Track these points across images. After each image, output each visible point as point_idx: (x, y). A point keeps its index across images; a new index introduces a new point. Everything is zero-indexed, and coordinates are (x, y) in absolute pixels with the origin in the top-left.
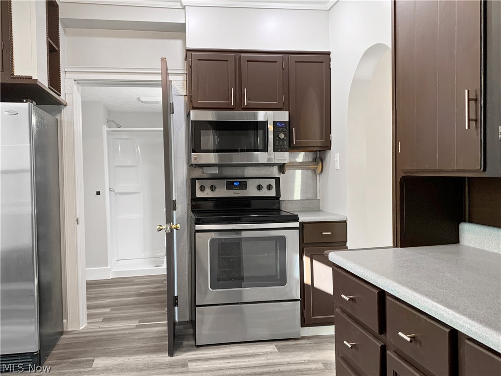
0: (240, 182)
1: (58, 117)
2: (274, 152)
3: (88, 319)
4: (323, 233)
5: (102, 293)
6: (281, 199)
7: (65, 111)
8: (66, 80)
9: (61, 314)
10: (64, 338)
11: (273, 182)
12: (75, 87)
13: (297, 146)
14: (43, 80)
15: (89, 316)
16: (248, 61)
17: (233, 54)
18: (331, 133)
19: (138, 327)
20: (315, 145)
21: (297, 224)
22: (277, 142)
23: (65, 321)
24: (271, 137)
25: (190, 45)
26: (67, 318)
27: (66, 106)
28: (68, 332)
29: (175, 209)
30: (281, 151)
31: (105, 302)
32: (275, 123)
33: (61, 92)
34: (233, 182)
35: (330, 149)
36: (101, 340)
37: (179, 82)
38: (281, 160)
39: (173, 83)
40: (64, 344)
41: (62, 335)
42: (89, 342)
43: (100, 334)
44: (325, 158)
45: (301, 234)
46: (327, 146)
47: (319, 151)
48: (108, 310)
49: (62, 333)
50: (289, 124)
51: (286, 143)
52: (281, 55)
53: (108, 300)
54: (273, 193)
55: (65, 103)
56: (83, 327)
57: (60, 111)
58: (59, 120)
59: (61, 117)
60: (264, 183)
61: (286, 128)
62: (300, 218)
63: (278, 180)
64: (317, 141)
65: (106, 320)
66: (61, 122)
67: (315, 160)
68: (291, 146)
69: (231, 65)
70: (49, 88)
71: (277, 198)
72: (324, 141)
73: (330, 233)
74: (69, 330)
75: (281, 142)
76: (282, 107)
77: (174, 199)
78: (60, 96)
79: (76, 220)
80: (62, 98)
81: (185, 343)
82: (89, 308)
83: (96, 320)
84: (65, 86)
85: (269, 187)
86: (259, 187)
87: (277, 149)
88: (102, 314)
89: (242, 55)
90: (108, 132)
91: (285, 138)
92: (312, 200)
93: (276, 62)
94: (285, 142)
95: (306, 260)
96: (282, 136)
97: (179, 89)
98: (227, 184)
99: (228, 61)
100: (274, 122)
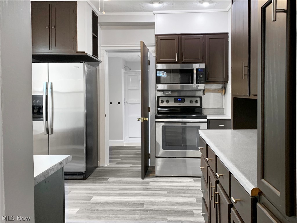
0: (181, 99)
1: (97, 68)
2: (197, 83)
3: (109, 162)
4: (220, 125)
5: (119, 152)
6: (202, 108)
7: (100, 65)
8: (101, 51)
9: (97, 158)
10: (98, 169)
11: (198, 99)
12: (105, 53)
13: (210, 81)
14: (90, 53)
15: (110, 161)
16: (185, 39)
17: (178, 36)
18: (228, 74)
19: (131, 167)
20: (220, 81)
21: (206, 120)
22: (198, 79)
23: (98, 162)
24: (195, 76)
25: (158, 33)
26: (99, 161)
27: (101, 62)
28: (100, 167)
29: (149, 111)
30: (201, 84)
31: (119, 156)
33: (99, 56)
34: (178, 99)
35: (228, 82)
36: (114, 171)
37: (153, 50)
38: (201, 88)
39: (150, 50)
40: (97, 172)
41: (97, 168)
42: (108, 171)
43: (113, 168)
45: (208, 125)
46: (226, 81)
47: (224, 83)
48: (120, 159)
49: (97, 167)
50: (205, 70)
51: (203, 79)
52: (202, 36)
53: (121, 156)
54: (198, 105)
55: (100, 61)
56: (107, 165)
57: (98, 65)
58: (98, 69)
59: (99, 67)
60: (194, 99)
61: (203, 72)
62: (208, 117)
63: (201, 98)
64: (222, 78)
65: (118, 163)
66: (99, 70)
67: (222, 88)
68: (206, 81)
69: (176, 41)
70: (93, 56)
73: (223, 125)
74: (100, 166)
75: (201, 79)
76: (202, 61)
77: (149, 107)
78: (98, 58)
79: (105, 115)
80: (99, 59)
81: (151, 175)
82: (110, 158)
83: (113, 163)
84: (101, 53)
85: (196, 102)
86: (191, 102)
87: (199, 82)
88: (116, 161)
89: (182, 36)
90: (124, 72)
91: (203, 77)
92: (220, 108)
93: (199, 39)
96: (201, 76)
97: (153, 53)
98: (175, 99)
99: (175, 39)
100: (197, 69)
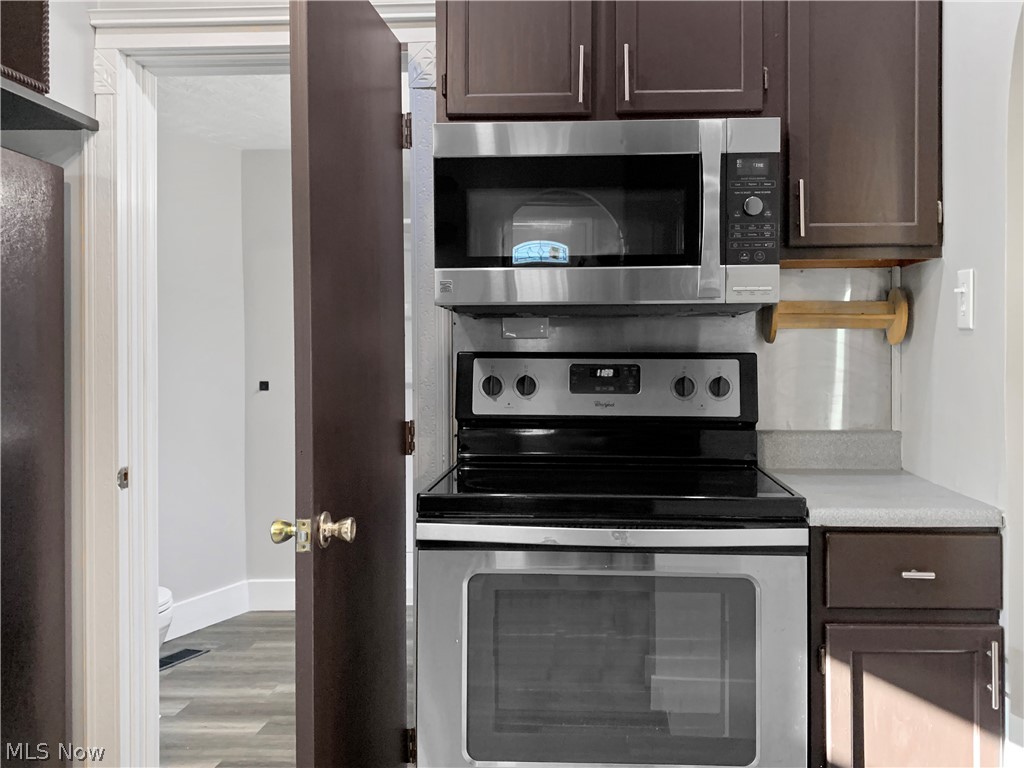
0: (616, 368)
2: (724, 261)
4: (905, 575)
6: (759, 427)
7: (92, 145)
8: (97, 54)
11: (731, 370)
13: (815, 243)
18: (941, 198)
20: (883, 242)
22: (737, 227)
27: (94, 126)
29: (409, 449)
30: (752, 262)
32: (727, 159)
33: (51, 79)
34: (594, 369)
35: (939, 255)
37: (430, 46)
38: (752, 292)
39: (410, 52)
44: (919, 289)
45: (817, 571)
46: (927, 244)
47: (902, 263)
50: (785, 160)
51: (771, 230)
54: (729, 407)
57: (79, 148)
60: (701, 372)
61: (769, 178)
62: (812, 513)
63: (748, 365)
64: (888, 225)
67: (886, 295)
68: (793, 242)
71: (746, 424)
72: (915, 223)
73: (931, 576)
75: (752, 228)
76: (760, 105)
77: (408, 419)
78: (44, 92)
79: (117, 474)
85: (718, 387)
86: (682, 387)
87: (738, 252)
91: (768, 214)
92: (873, 432)
94: (767, 227)
95: (837, 676)
96: (755, 205)
97: (430, 69)
98: (574, 371)
100: (725, 156)
